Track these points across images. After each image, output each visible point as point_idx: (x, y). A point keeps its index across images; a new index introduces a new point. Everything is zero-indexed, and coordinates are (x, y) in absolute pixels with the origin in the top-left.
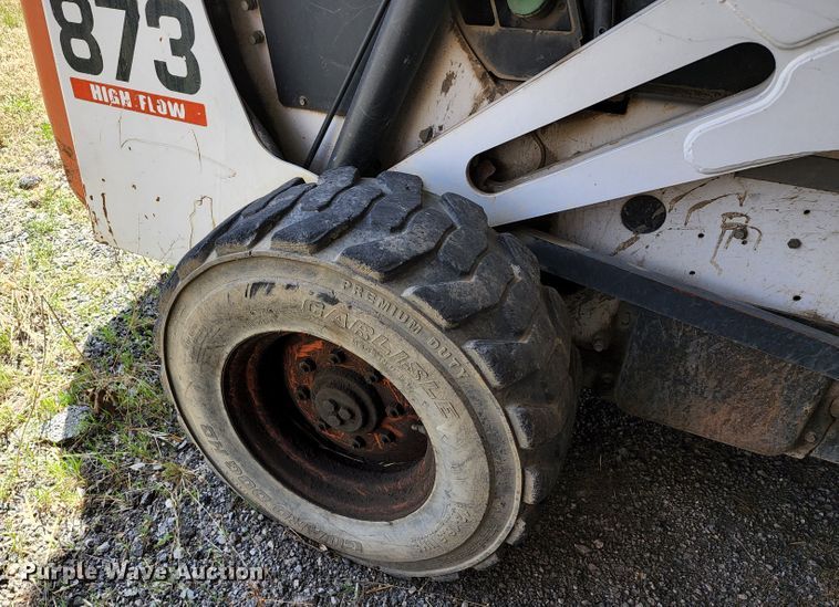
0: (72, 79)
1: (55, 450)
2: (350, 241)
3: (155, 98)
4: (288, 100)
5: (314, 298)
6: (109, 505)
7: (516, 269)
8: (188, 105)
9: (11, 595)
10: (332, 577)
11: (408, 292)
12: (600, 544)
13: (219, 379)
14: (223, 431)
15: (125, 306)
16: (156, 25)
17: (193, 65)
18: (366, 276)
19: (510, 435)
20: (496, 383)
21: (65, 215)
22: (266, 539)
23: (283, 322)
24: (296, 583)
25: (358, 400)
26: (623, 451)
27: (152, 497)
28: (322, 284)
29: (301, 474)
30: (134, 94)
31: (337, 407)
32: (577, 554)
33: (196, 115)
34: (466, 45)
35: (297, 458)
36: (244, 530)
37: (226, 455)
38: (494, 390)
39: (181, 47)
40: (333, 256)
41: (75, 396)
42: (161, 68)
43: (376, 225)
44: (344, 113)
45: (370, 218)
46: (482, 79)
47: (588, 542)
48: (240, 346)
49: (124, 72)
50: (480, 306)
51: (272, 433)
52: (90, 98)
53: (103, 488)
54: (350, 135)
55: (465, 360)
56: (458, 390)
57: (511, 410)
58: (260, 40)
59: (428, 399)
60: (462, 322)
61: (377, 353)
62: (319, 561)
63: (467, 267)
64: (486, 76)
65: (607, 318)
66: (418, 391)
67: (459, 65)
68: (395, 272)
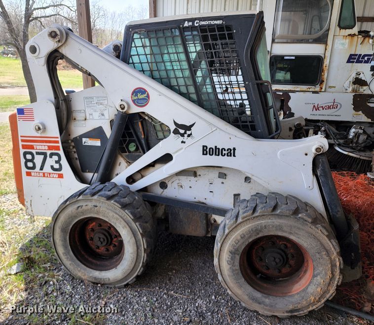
0: (26, 172)
1: (13, 276)
2: (99, 194)
3: (50, 174)
4: (84, 171)
5: (92, 207)
6: (33, 287)
7: (136, 197)
8: (59, 175)
9: (3, 314)
10: (102, 291)
11: (112, 202)
12: (174, 271)
13: (68, 237)
14: (69, 253)
15: (32, 237)
16: (52, 158)
17: (60, 165)
18: (103, 199)
19: (138, 230)
20: (132, 218)
21: (7, 216)
22: (82, 286)
23: (85, 215)
24: (92, 294)
25: (105, 235)
26: (181, 251)
27: (46, 282)
28: (94, 203)
29: (92, 263)
30: (44, 174)
31: (100, 238)
32: (168, 275)
33: (61, 176)
34: (122, 157)
35: (90, 259)
36: (75, 285)
37: (69, 262)
38: (133, 220)
39: (58, 162)
40: (96, 197)
41: (20, 260)
42: (52, 167)
43: (105, 190)
44: (97, 172)
45: (103, 189)
46: (127, 163)
47: (171, 271)
48: (74, 225)
49: (42, 169)
50: (128, 203)
51: (83, 253)
52: (31, 176)
53: (29, 283)
54: (99, 176)
55: (125, 214)
56: (125, 222)
57: (137, 224)
58: (77, 159)
59: (119, 225)
60: (124, 206)
61: (107, 217)
62: (98, 288)
63: (125, 196)
64: (127, 162)
65: (163, 211)
66: (117, 224)
67: (121, 161)
68: (109, 198)
